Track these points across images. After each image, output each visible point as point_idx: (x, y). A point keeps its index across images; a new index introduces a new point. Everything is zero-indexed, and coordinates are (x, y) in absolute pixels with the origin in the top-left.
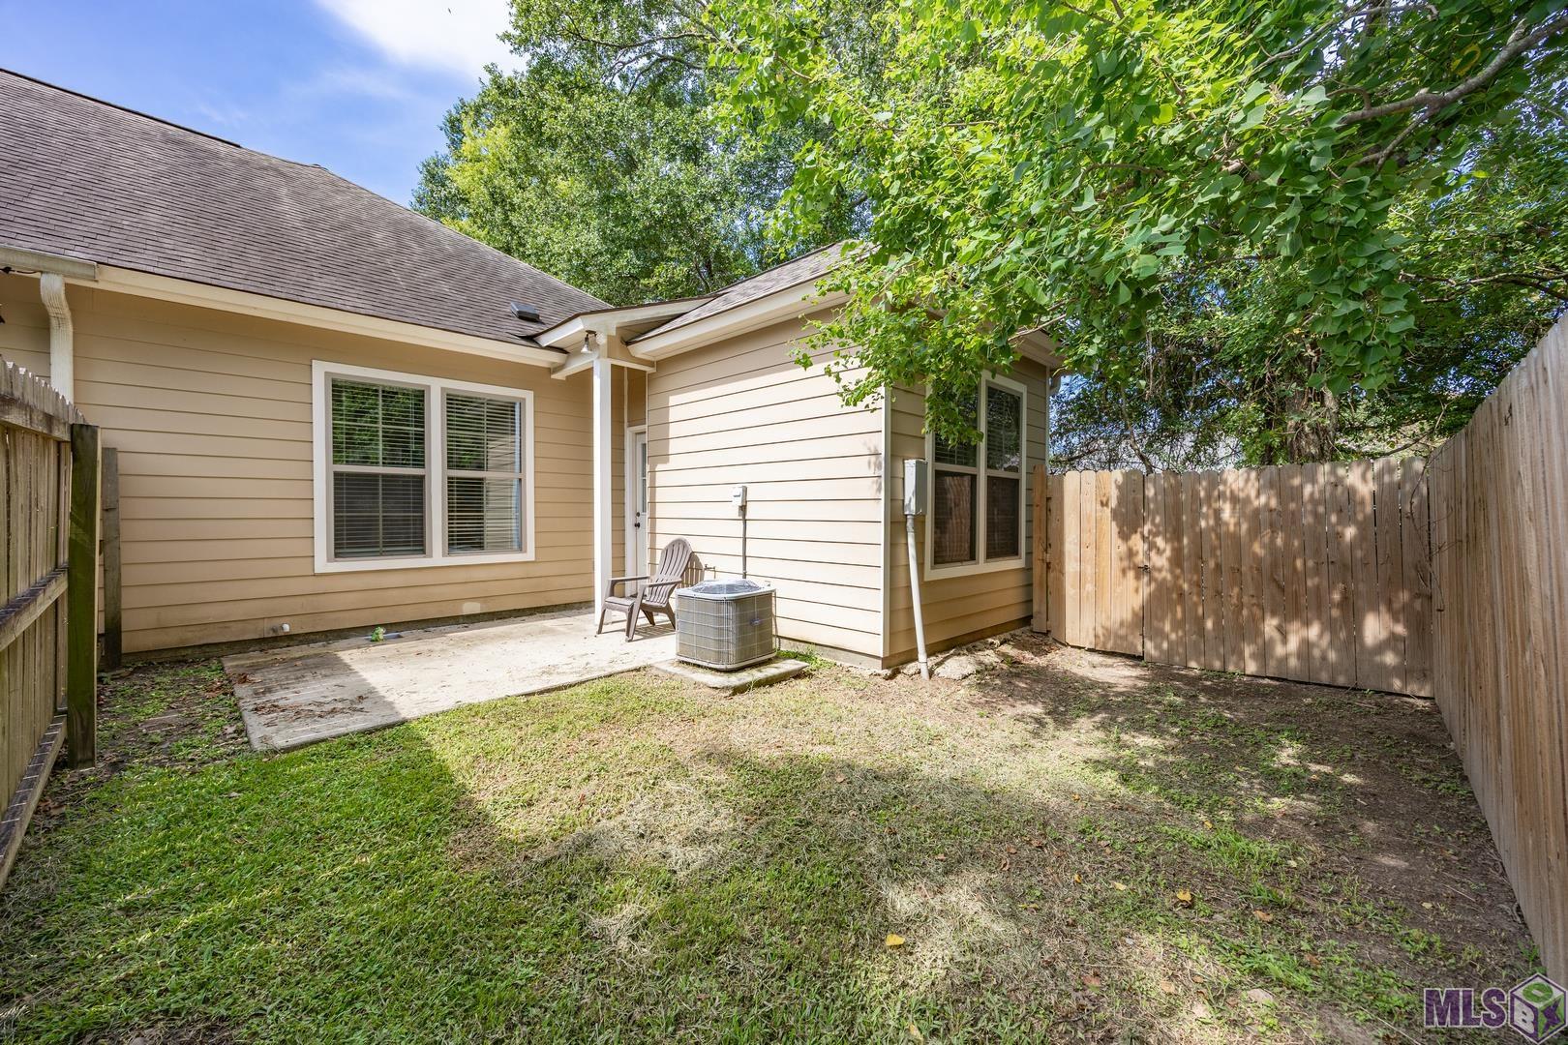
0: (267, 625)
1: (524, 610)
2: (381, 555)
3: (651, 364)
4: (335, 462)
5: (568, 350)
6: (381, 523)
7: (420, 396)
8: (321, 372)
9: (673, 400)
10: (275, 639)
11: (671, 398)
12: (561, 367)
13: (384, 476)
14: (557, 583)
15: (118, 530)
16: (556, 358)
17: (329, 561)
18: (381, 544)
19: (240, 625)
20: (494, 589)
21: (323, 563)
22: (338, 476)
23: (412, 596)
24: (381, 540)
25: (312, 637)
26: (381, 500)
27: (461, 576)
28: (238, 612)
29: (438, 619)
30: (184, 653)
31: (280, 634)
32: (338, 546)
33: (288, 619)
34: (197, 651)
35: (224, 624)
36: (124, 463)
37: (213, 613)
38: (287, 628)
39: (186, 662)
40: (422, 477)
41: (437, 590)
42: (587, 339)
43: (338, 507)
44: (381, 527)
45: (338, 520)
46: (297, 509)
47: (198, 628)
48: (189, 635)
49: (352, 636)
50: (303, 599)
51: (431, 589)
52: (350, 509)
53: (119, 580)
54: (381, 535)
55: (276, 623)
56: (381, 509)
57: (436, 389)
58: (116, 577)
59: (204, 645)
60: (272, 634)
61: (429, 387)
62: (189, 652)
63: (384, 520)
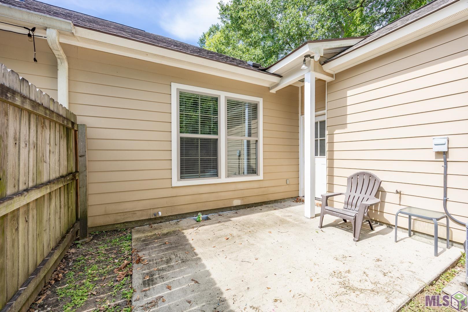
0: (152, 212)
1: (258, 203)
2: (200, 177)
3: (332, 76)
4: (181, 132)
5: (281, 75)
6: (199, 162)
7: (216, 100)
8: (175, 87)
9: (349, 93)
10: (155, 219)
11: (348, 92)
12: (277, 85)
13: (201, 139)
14: (272, 190)
15: (86, 167)
16: (276, 79)
17: (178, 180)
18: (200, 172)
19: (140, 212)
20: (246, 193)
21: (176, 182)
22: (182, 139)
23: (212, 197)
24: (200, 170)
25: (171, 217)
26: (199, 151)
27: (233, 187)
28: (139, 206)
29: (223, 208)
30: (117, 226)
31: (157, 216)
32: (182, 173)
33: (161, 209)
34: (122, 225)
35: (134, 212)
36: (90, 133)
37: (129, 207)
38: (160, 214)
39: (117, 231)
40: (217, 140)
41: (223, 194)
42: (305, 60)
43: (182, 155)
44: (199, 164)
45: (182, 160)
46: (163, 155)
47: (122, 214)
48: (119, 218)
49: (188, 217)
50: (167, 199)
51: (220, 194)
52: (187, 155)
53: (86, 192)
54: (199, 168)
55: (155, 211)
56: (199, 155)
57: (223, 96)
58: (85, 191)
59: (125, 222)
60: (154, 217)
61: (220, 96)
62: (119, 226)
63: (201, 160)
